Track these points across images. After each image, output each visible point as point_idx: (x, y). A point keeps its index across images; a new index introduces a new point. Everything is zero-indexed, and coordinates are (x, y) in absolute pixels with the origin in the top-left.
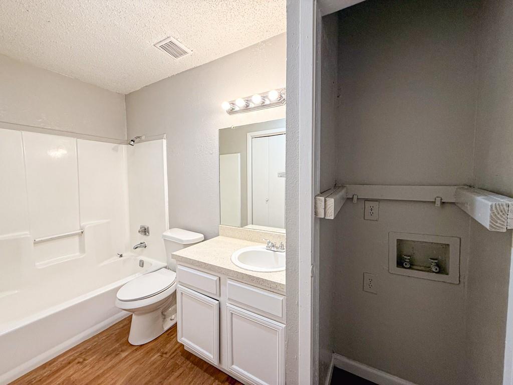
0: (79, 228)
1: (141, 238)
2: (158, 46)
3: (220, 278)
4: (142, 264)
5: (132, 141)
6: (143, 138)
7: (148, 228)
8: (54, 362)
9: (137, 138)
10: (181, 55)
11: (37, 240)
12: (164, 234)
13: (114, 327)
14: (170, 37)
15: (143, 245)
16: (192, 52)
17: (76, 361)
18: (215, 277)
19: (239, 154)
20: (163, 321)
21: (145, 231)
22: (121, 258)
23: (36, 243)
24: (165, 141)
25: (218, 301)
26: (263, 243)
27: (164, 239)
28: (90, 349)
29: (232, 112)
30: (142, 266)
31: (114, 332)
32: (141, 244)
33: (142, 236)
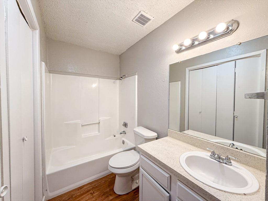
0: (98, 120)
1: (124, 129)
2: (134, 20)
3: (171, 176)
4: (123, 142)
5: (121, 77)
6: (126, 76)
7: (127, 124)
8: (82, 188)
9: (123, 76)
10: (147, 22)
11: (83, 124)
12: (134, 129)
13: (109, 176)
14: (141, 11)
15: (124, 133)
16: (154, 18)
17: (90, 192)
18: (167, 174)
19: (180, 82)
20: (132, 182)
21: (125, 125)
22: (115, 137)
23: (82, 126)
24: (136, 76)
25: (169, 193)
26: (208, 151)
27: (134, 133)
28: (97, 187)
29: (179, 51)
30: (124, 144)
31: (108, 180)
32: (124, 132)
33: (124, 127)
